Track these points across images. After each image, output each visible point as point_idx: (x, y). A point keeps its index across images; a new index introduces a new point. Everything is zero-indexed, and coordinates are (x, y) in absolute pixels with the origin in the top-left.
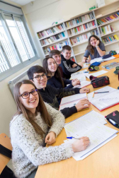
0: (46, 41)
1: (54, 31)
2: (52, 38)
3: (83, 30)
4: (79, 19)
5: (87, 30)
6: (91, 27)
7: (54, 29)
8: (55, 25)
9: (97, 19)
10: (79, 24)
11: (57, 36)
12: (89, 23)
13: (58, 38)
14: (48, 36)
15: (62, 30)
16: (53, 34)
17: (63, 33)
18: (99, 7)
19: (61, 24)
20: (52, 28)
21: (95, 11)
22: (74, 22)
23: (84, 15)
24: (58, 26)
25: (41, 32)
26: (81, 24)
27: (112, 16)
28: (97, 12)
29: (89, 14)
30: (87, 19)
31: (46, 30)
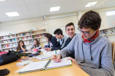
0: (4, 41)
1: (10, 37)
2: (8, 41)
3: (25, 39)
4: (24, 34)
5: (27, 39)
6: (29, 38)
7: (10, 36)
8: (11, 34)
9: (33, 36)
10: (24, 36)
11: (11, 40)
12: (29, 36)
13: (11, 41)
14: (6, 39)
15: (14, 38)
16: (9, 39)
17: (14, 39)
18: (34, 30)
19: (15, 35)
20: (9, 36)
21: (32, 32)
22: (22, 35)
23: (27, 33)
24: (13, 35)
25: (2, 37)
26: (25, 36)
27: (40, 35)
28: (33, 32)
29: (29, 32)
30: (28, 35)
31: (6, 36)
